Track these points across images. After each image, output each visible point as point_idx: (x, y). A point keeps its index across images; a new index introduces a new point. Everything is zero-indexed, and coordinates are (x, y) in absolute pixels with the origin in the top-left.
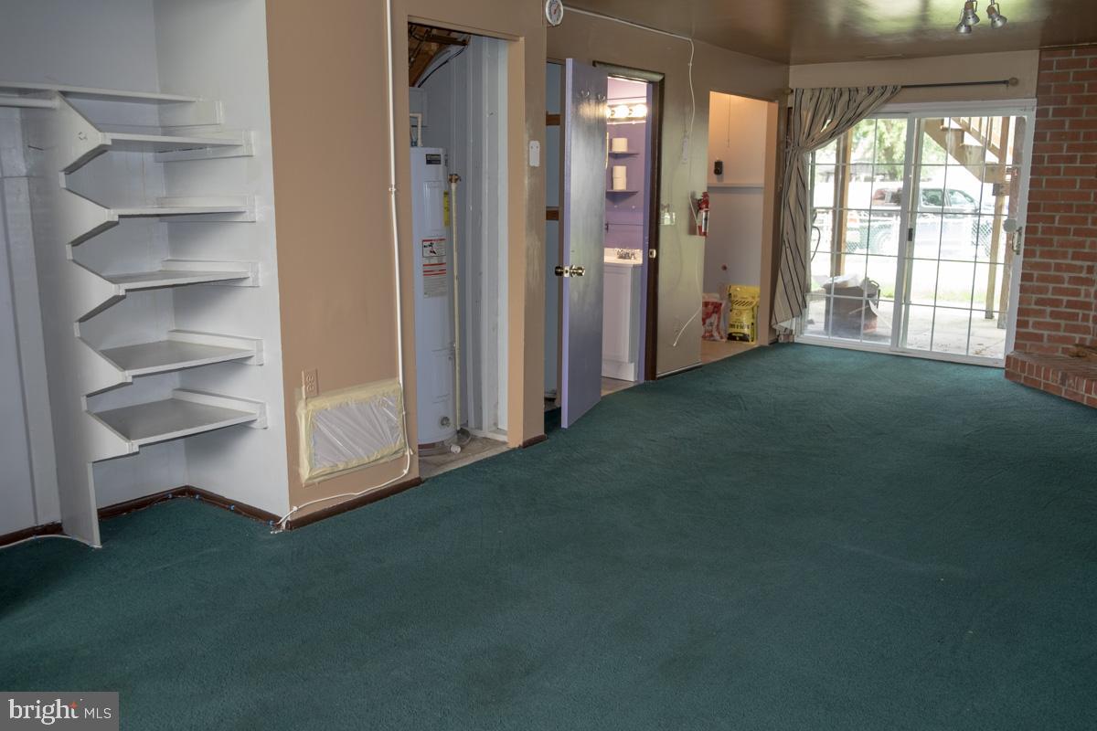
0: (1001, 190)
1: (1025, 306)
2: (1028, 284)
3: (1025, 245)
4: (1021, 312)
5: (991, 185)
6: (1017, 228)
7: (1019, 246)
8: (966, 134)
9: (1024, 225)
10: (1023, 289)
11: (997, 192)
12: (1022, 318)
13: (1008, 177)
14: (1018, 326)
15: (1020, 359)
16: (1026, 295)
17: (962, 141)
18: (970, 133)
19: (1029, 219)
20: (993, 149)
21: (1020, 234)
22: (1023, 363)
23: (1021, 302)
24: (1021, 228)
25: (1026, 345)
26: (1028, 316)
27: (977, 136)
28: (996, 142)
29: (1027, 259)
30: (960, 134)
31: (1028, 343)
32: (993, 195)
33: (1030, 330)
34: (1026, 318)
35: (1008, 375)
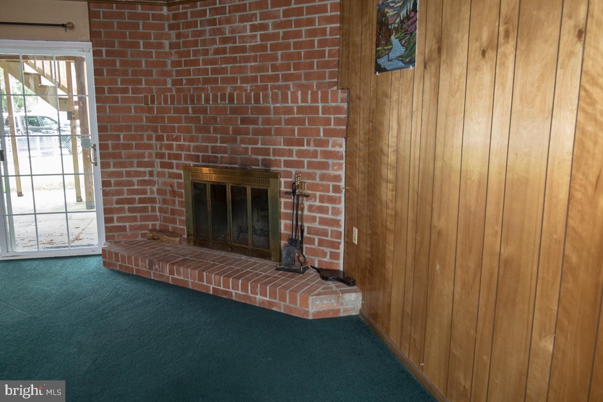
0: (73, 116)
1: (108, 206)
2: (108, 189)
3: (100, 159)
4: (106, 211)
5: (66, 113)
6: (92, 146)
7: (95, 158)
8: (42, 77)
9: (97, 143)
10: (105, 194)
11: (71, 116)
12: (108, 216)
13: (77, 107)
14: (105, 223)
15: (112, 250)
16: (108, 198)
17: (41, 83)
18: (44, 76)
19: (101, 138)
20: (63, 88)
21: (95, 150)
22: (117, 254)
23: (105, 203)
24: (95, 145)
25: (114, 235)
26: (113, 214)
27: (50, 78)
28: (64, 82)
29: (104, 170)
30: (38, 77)
31: (116, 234)
32: (68, 119)
33: (116, 224)
34: (111, 216)
35: (105, 264)
